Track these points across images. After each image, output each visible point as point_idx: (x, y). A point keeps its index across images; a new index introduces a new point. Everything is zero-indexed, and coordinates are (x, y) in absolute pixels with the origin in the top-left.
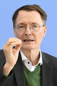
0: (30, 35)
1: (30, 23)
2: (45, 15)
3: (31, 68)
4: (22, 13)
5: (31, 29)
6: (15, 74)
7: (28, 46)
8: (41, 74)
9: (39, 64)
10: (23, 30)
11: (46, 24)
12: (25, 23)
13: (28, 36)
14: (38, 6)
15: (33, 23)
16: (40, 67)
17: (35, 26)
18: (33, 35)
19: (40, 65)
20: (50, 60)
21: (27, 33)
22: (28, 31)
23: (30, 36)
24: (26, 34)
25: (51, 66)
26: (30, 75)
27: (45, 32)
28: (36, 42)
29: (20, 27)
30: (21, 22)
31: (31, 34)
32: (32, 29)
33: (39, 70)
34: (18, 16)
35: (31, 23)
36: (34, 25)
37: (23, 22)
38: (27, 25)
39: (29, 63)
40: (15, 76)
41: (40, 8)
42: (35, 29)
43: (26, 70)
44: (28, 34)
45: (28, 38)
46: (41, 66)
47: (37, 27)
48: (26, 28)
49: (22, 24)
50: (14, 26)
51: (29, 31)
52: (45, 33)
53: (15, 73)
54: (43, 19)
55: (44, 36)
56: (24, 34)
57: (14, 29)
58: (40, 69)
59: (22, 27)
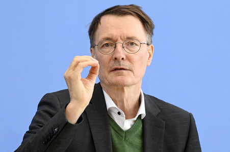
0: (123, 59)
1: (123, 38)
2: (150, 23)
3: (123, 123)
4: (108, 20)
5: (125, 48)
6: (93, 134)
7: (119, 78)
8: (143, 136)
9: (140, 116)
10: (109, 50)
11: (152, 42)
12: (114, 38)
13: (119, 62)
14: (137, 8)
15: (128, 38)
16: (141, 122)
17: (132, 44)
18: (129, 59)
19: (142, 118)
20: (160, 109)
21: (118, 56)
22: (119, 52)
23: (122, 62)
24: (116, 59)
25: (162, 121)
26: (122, 136)
27: (150, 56)
28: (133, 73)
29: (103, 46)
30: (106, 35)
31: (125, 57)
32: (127, 48)
33: (140, 128)
34: (99, 25)
35: (126, 37)
36: (130, 42)
37: (109, 36)
38: (117, 40)
39: (119, 113)
40: (94, 137)
41: (141, 11)
42: (132, 49)
43: (114, 126)
44: (120, 56)
45: (120, 65)
46: (143, 121)
47: (136, 45)
48: (115, 47)
49: (108, 39)
50: (93, 46)
51: (121, 52)
52: (151, 58)
53: (92, 131)
54: (147, 30)
55: (149, 64)
56: (112, 57)
57: (91, 51)
58: (141, 126)
59: (107, 45)
